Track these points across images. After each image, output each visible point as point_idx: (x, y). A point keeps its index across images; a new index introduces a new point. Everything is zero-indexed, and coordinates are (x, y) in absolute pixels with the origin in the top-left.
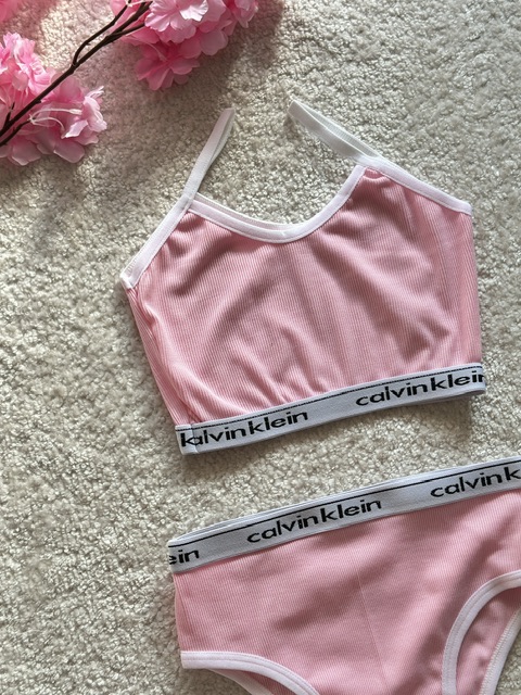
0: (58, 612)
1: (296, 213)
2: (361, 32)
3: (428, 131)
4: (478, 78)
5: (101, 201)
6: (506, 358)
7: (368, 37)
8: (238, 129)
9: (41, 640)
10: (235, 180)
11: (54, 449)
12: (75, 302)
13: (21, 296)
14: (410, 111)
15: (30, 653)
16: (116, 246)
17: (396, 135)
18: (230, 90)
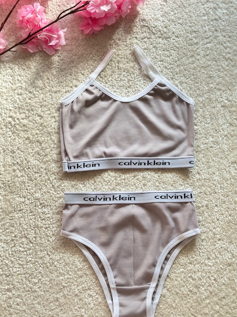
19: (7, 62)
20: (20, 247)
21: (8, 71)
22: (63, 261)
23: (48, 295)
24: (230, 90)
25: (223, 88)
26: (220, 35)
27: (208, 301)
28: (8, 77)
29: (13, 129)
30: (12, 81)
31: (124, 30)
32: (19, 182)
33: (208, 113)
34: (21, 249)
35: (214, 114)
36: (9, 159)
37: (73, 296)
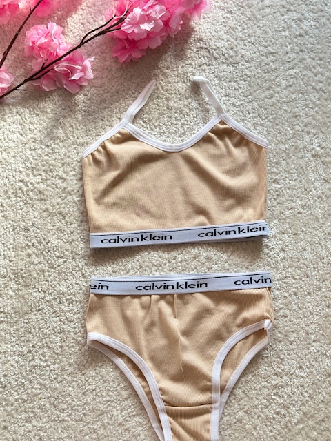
0: (31, 320)
1: (184, 137)
2: (232, 48)
3: (258, 105)
4: (289, 82)
5: (85, 115)
6: (281, 226)
7: (235, 51)
8: (161, 89)
9: (20, 333)
10: (155, 114)
11: (41, 238)
12: (63, 165)
13: (36, 158)
14: (251, 94)
15: (13, 339)
16: (89, 140)
17: (242, 104)
18: (160, 68)
19: (14, 104)
20: (41, 360)
21: (15, 118)
22: (100, 377)
23: (81, 426)
24: (323, 133)
25: (314, 131)
26: (307, 57)
27: (301, 426)
28: (16, 126)
29: (24, 198)
30: (21, 131)
31: (174, 55)
32: (36, 270)
33: (293, 166)
34: (42, 363)
35: (302, 168)
36: (21, 240)
37: (116, 425)
